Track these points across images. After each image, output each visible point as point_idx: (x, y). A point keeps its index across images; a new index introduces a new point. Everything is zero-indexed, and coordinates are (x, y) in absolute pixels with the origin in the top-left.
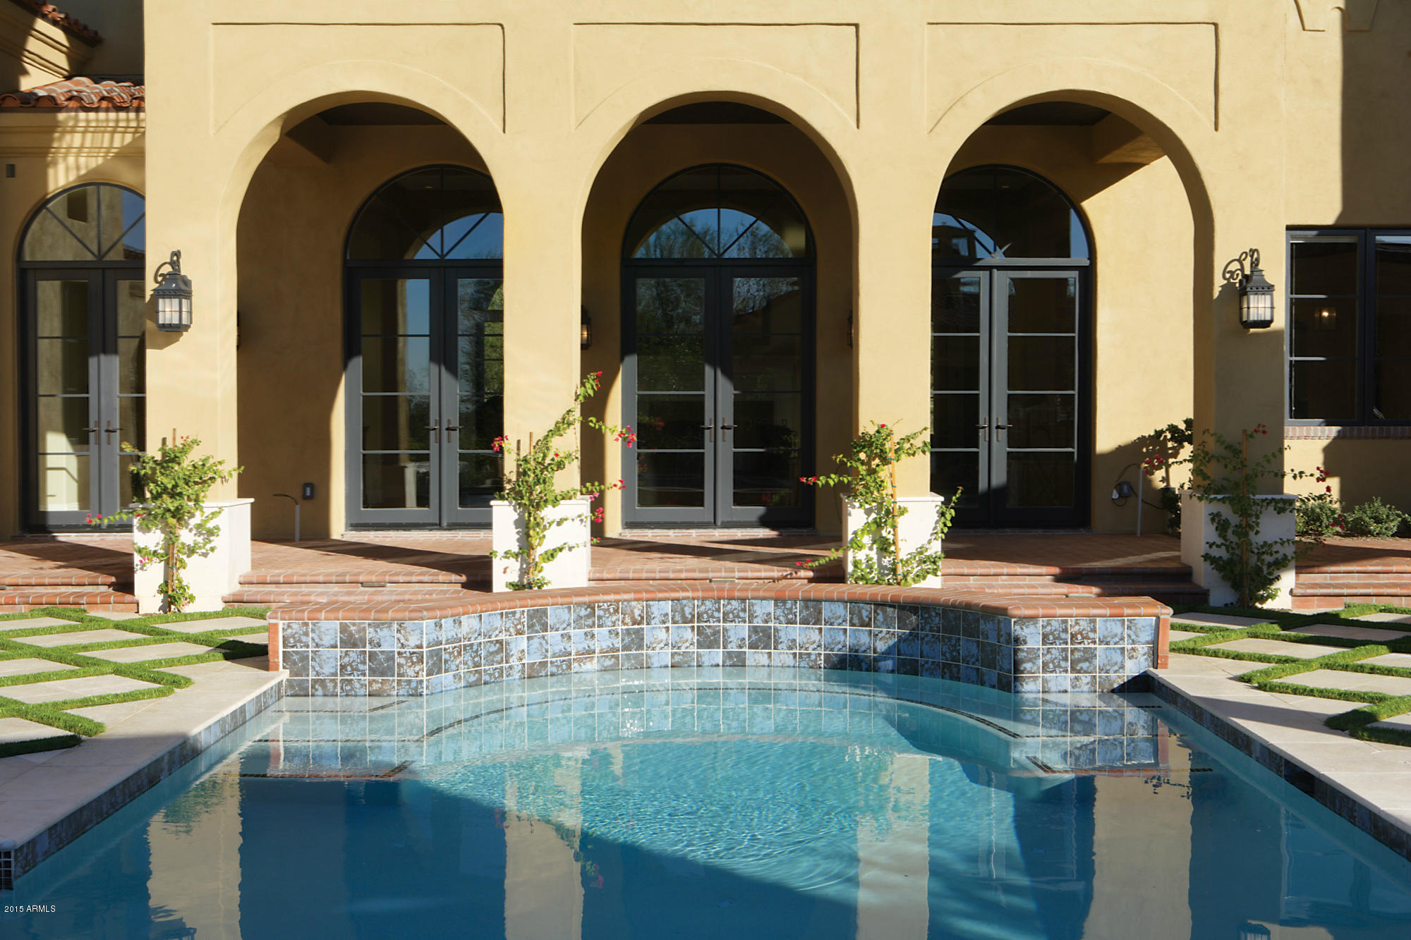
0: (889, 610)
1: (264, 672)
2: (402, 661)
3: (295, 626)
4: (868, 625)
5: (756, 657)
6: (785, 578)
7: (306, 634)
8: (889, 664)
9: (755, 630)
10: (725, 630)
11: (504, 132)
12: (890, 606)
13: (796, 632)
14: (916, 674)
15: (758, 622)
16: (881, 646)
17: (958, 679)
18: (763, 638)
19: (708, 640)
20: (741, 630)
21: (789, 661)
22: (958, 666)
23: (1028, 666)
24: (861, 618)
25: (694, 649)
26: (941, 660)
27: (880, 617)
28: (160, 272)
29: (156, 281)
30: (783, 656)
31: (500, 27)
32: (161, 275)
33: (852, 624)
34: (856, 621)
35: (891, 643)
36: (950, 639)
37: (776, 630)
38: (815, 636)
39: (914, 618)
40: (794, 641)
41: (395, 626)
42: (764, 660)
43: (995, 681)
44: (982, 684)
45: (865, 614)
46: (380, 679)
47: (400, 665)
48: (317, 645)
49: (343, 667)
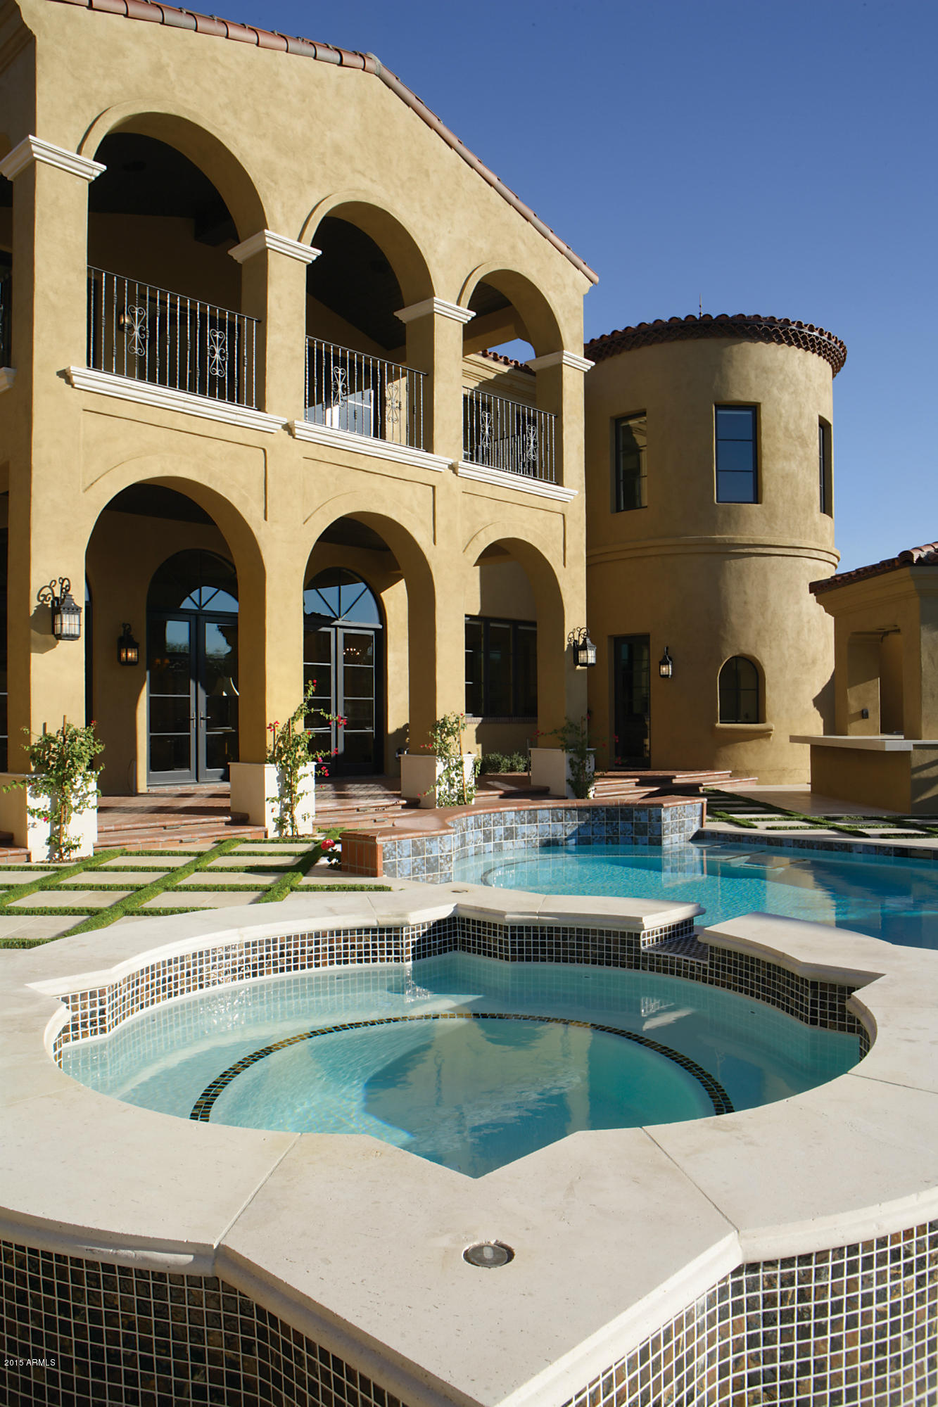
0: (573, 812)
1: (373, 879)
2: (442, 861)
3: (389, 845)
4: (562, 821)
5: (508, 844)
6: (393, 805)
7: (395, 850)
8: (573, 841)
9: (506, 829)
10: (494, 831)
11: (266, 519)
12: (574, 810)
13: (526, 828)
14: (590, 844)
15: (508, 825)
16: (569, 832)
17: (618, 844)
18: (510, 834)
19: (487, 838)
20: (500, 830)
21: (523, 845)
22: (618, 837)
23: (666, 832)
24: (557, 817)
25: (482, 844)
26: (605, 835)
27: (568, 816)
28: (42, 593)
29: (39, 600)
30: (519, 843)
31: (262, 451)
32: (43, 595)
33: (553, 821)
34: (555, 819)
35: (574, 829)
36: (612, 823)
37: (516, 828)
38: (535, 830)
39: (588, 815)
40: (524, 834)
41: (439, 839)
42: (510, 846)
43: (647, 841)
44: (636, 844)
45: (559, 815)
46: (431, 874)
47: (441, 864)
48: (401, 857)
49: (414, 869)
